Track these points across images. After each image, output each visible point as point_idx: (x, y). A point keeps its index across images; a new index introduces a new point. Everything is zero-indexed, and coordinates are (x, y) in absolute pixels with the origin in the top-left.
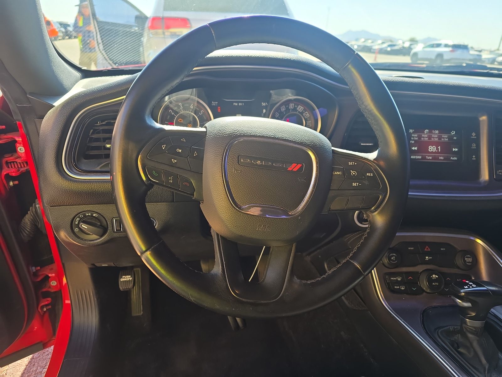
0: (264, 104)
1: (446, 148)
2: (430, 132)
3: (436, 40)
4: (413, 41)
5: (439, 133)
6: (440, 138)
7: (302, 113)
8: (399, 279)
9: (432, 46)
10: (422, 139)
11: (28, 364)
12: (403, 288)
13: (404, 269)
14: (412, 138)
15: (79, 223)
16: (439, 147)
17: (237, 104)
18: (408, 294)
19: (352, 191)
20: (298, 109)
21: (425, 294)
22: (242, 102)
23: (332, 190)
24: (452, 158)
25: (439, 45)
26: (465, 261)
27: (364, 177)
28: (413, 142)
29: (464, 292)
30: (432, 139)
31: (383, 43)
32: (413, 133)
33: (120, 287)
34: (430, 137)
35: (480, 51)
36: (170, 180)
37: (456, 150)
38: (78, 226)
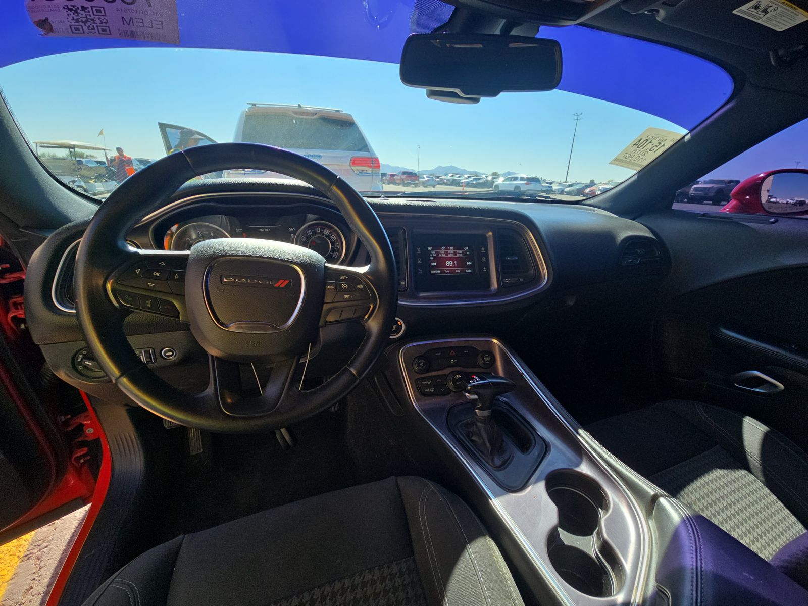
0: (291, 229)
1: (461, 262)
2: (447, 249)
3: (514, 174)
4: (496, 175)
5: (454, 250)
6: (455, 253)
7: (329, 237)
8: (429, 383)
9: (511, 179)
10: (440, 255)
11: (79, 525)
12: (432, 391)
13: (433, 374)
14: (431, 255)
15: (82, 360)
16: (455, 262)
17: (263, 230)
18: (437, 395)
19: (346, 303)
20: (324, 233)
21: (452, 393)
22: (268, 228)
23: (327, 303)
24: (467, 271)
25: (516, 179)
26: (484, 360)
27: (354, 289)
28: (432, 258)
29: (470, 386)
30: (449, 255)
31: (469, 177)
32: (432, 250)
33: (165, 425)
34: (446, 254)
35: (551, 184)
36: (148, 304)
37: (470, 263)
38: (80, 363)
